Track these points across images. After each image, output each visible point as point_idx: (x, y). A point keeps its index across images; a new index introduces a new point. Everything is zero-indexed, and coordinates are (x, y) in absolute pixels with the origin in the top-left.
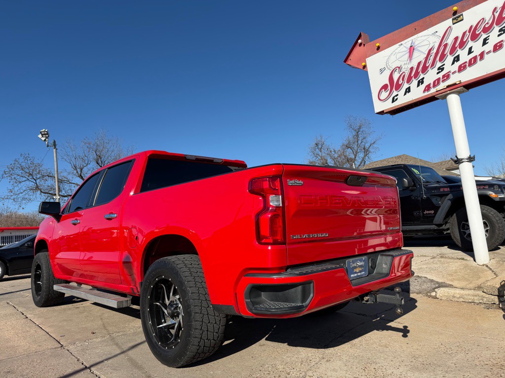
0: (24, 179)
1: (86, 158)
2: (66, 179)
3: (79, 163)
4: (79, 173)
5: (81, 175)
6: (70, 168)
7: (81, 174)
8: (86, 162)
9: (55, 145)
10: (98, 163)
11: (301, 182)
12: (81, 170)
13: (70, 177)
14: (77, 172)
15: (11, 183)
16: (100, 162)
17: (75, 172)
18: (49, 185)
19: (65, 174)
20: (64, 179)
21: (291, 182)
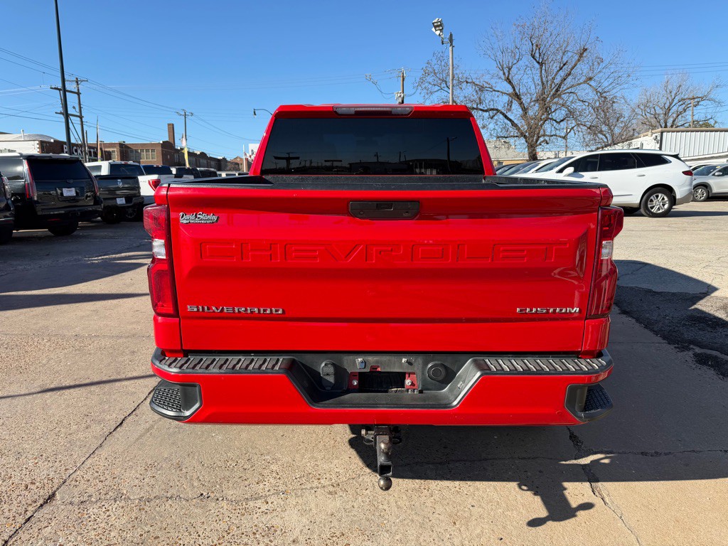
0: (437, 88)
1: (517, 50)
2: (488, 86)
3: (507, 60)
4: (507, 74)
5: (508, 78)
6: (493, 68)
7: (508, 76)
8: (517, 57)
9: (451, 40)
10: (533, 57)
11: (215, 218)
12: (510, 69)
13: (493, 82)
14: (504, 74)
15: (423, 95)
16: (537, 55)
17: (502, 72)
18: (466, 95)
19: (487, 78)
20: (485, 85)
21: (186, 219)
